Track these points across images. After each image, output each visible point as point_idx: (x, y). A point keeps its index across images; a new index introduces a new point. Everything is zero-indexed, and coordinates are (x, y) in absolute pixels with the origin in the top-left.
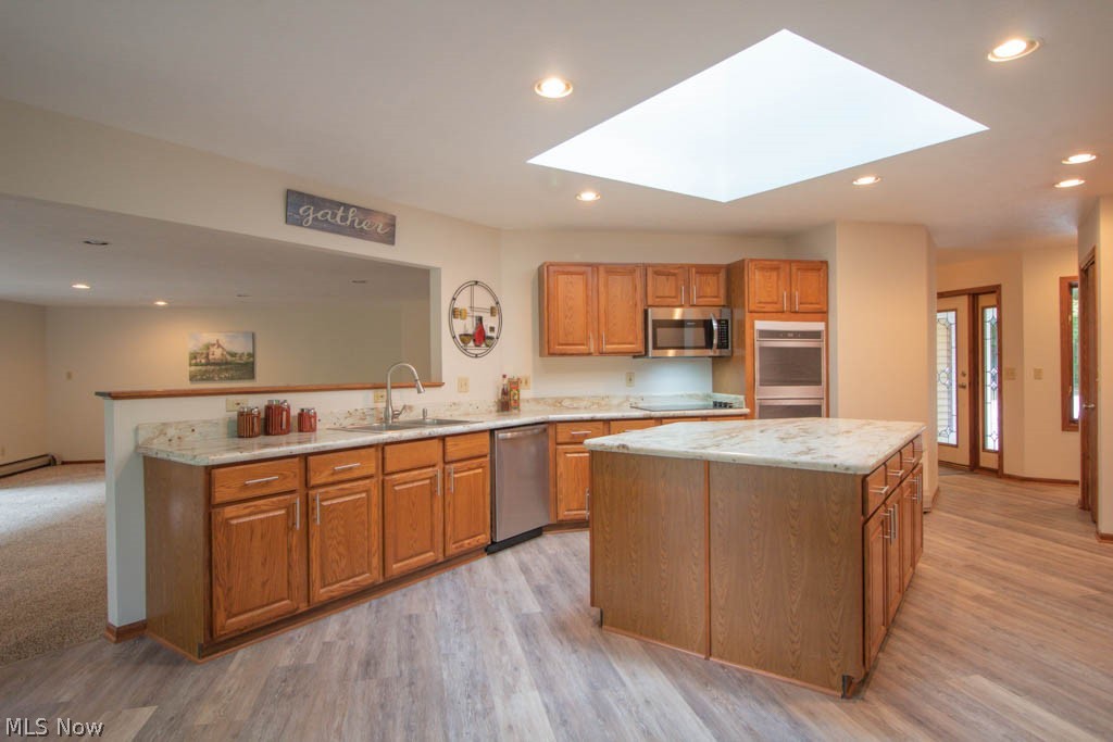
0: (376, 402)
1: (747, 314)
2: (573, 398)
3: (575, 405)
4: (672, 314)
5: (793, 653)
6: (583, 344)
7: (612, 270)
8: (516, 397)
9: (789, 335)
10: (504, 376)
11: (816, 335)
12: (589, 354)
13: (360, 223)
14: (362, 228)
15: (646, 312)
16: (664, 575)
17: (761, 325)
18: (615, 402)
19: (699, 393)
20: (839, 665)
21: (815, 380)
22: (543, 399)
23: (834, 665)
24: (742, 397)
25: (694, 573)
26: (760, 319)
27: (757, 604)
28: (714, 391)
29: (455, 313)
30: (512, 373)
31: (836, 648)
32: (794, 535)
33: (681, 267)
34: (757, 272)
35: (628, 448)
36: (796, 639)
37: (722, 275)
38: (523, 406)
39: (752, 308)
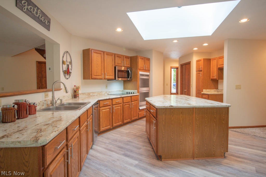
0: (45, 98)
1: (138, 70)
2: (93, 93)
3: (94, 95)
4: (122, 68)
5: (214, 151)
6: (100, 76)
7: (108, 54)
8: (78, 93)
9: (145, 75)
10: (75, 86)
11: (148, 76)
12: (102, 79)
13: (41, 18)
14: (41, 20)
15: (115, 68)
16: (181, 140)
17: (141, 73)
18: (103, 93)
19: (121, 90)
20: (223, 151)
21: (148, 87)
22: (85, 93)
23: (222, 151)
24: (136, 91)
25: (190, 138)
26: (140, 71)
27: (206, 142)
28: (124, 89)
29: (63, 62)
30: (77, 85)
31: (223, 147)
32: (215, 123)
33: (122, 55)
34: (140, 59)
35: (173, 107)
36: (214, 148)
37: (130, 59)
38: (80, 96)
39: (139, 68)
